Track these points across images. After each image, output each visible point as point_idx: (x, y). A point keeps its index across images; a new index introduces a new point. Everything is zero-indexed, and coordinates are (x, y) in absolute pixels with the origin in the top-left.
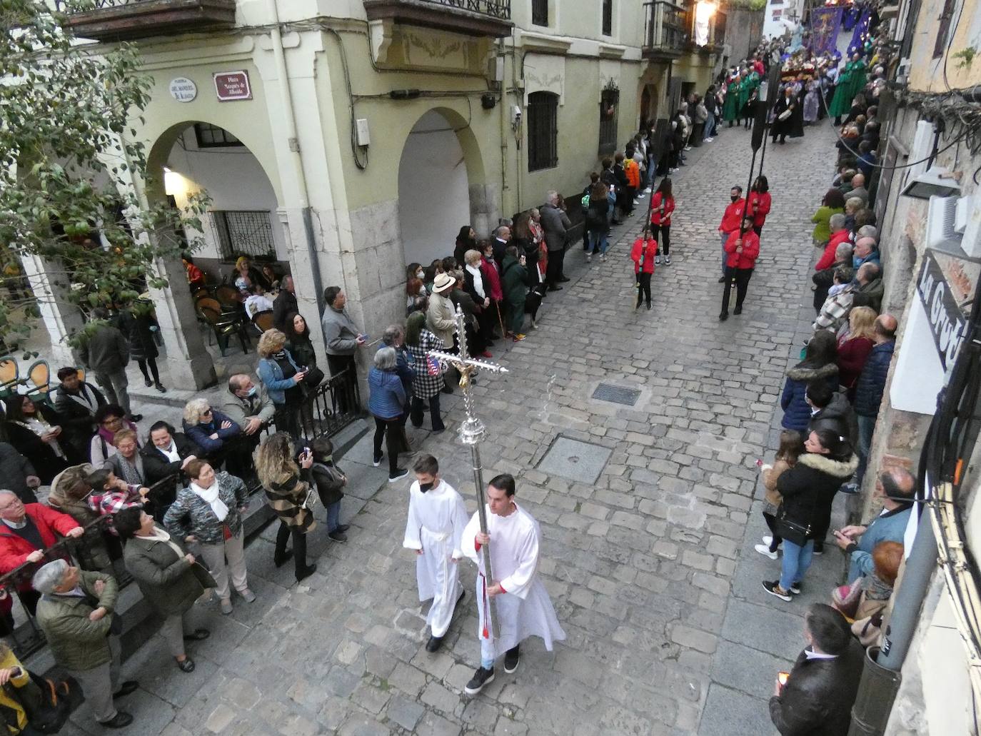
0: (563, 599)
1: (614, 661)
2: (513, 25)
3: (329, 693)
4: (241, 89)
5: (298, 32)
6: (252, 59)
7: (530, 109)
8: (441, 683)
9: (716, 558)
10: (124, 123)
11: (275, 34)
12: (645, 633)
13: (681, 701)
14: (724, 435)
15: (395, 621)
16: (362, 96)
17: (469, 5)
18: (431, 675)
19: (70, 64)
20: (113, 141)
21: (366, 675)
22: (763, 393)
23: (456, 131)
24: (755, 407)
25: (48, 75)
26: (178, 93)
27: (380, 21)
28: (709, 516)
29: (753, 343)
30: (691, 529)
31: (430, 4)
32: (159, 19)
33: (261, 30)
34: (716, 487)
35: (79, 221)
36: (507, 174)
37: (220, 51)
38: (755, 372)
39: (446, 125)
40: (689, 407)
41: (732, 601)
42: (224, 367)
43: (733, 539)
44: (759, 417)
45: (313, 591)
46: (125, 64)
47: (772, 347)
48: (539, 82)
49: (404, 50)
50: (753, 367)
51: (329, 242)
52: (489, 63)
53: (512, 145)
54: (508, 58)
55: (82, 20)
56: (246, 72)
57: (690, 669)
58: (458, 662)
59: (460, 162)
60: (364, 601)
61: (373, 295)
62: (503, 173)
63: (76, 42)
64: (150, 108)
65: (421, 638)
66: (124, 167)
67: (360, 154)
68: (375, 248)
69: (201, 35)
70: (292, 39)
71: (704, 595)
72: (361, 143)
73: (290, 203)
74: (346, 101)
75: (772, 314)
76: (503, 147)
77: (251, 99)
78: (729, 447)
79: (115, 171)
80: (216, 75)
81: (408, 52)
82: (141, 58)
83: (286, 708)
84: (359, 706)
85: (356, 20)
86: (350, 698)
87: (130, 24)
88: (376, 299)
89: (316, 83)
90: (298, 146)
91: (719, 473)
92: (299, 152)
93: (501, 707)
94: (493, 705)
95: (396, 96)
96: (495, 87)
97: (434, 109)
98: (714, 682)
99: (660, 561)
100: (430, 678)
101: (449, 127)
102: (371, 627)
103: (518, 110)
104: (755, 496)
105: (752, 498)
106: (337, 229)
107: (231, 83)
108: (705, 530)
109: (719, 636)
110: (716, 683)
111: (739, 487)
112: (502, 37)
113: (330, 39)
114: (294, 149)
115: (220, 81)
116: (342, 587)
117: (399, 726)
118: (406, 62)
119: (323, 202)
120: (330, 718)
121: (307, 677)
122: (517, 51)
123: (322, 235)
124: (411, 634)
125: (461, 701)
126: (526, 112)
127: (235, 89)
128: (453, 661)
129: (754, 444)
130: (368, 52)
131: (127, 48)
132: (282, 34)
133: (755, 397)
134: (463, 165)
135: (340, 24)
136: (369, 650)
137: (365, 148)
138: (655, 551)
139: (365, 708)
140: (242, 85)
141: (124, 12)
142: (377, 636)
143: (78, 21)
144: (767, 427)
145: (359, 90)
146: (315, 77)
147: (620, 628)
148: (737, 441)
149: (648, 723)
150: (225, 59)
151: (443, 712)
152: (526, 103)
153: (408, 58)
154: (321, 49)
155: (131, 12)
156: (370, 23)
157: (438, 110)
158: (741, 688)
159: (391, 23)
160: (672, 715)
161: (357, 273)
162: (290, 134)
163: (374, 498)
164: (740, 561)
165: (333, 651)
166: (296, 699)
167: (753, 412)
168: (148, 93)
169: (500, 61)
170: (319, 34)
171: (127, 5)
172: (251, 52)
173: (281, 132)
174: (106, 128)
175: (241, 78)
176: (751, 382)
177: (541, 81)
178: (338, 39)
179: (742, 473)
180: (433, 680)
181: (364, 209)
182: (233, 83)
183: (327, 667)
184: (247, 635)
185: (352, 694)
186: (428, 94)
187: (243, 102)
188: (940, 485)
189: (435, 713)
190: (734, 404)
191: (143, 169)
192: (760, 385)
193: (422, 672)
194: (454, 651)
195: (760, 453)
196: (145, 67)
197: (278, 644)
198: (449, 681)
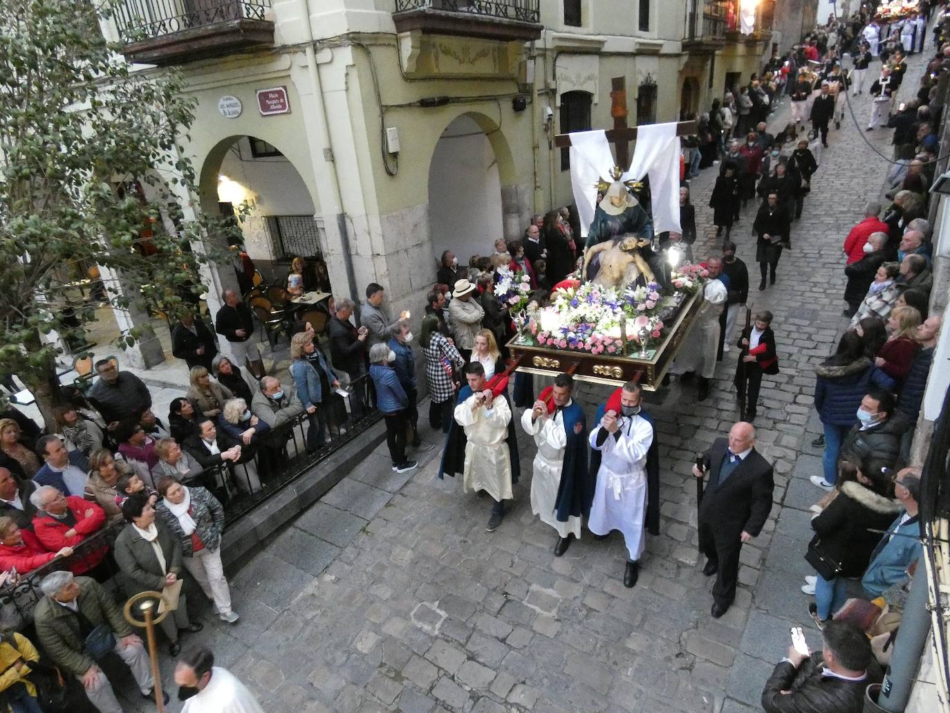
0: (578, 602)
1: (626, 668)
2: (542, 28)
3: (346, 680)
4: (281, 104)
5: (330, 48)
6: (289, 76)
7: (561, 108)
8: (453, 678)
10: (172, 141)
11: (309, 51)
12: (659, 641)
15: (412, 614)
16: (392, 106)
17: (496, 11)
18: (443, 669)
19: (130, 88)
20: (166, 158)
21: (382, 665)
22: (800, 394)
23: (487, 134)
24: (790, 408)
25: (111, 97)
26: (226, 110)
27: (409, 33)
29: (792, 341)
31: (456, 13)
32: (206, 43)
33: (298, 48)
36: (538, 174)
37: (261, 69)
38: (791, 371)
39: (478, 129)
40: (719, 407)
41: (753, 613)
42: (273, 362)
43: (759, 548)
44: (794, 419)
45: (338, 580)
46: (172, 88)
47: (812, 345)
48: (572, 82)
49: (433, 58)
50: (790, 367)
51: (362, 245)
52: (520, 69)
53: (544, 145)
54: (540, 61)
55: (140, 48)
56: (285, 88)
57: (703, 681)
58: (469, 659)
59: (493, 163)
60: (384, 592)
61: (403, 296)
62: (535, 173)
63: (137, 67)
64: (195, 125)
65: (436, 632)
66: (175, 181)
67: (390, 161)
69: (245, 56)
70: (325, 55)
72: (392, 150)
73: (326, 214)
74: (376, 111)
75: (814, 311)
76: (535, 148)
77: (289, 113)
79: (167, 185)
80: (259, 92)
81: (437, 59)
82: (186, 81)
83: (306, 692)
84: (373, 695)
85: (385, 33)
86: (365, 687)
87: (180, 49)
88: (407, 299)
89: (347, 95)
90: (332, 156)
92: (333, 161)
93: (509, 707)
94: (501, 704)
95: (425, 104)
96: (527, 90)
97: (466, 114)
98: (728, 697)
99: (679, 567)
100: (442, 672)
101: (480, 130)
102: (388, 619)
103: (550, 111)
104: (785, 503)
105: (782, 504)
106: (369, 234)
107: (272, 99)
109: (737, 648)
110: (732, 699)
112: (532, 40)
113: (360, 52)
114: (329, 158)
115: (263, 98)
116: (365, 578)
118: (436, 71)
119: (355, 208)
120: (346, 705)
121: (327, 664)
122: (548, 53)
123: (356, 239)
124: (427, 627)
125: (471, 697)
126: (558, 112)
127: (275, 105)
128: (465, 657)
129: (786, 447)
130: (396, 62)
131: (174, 72)
132: (315, 51)
133: (790, 397)
134: (495, 168)
135: (370, 39)
136: (386, 640)
137: (395, 155)
138: (675, 556)
139: (378, 698)
140: (282, 101)
141: (176, 38)
142: (395, 628)
143: (136, 48)
144: (801, 430)
145: (388, 101)
146: (347, 90)
147: (634, 633)
148: (768, 444)
150: (266, 77)
151: (452, 707)
152: (558, 103)
153: (437, 67)
154: (352, 64)
155: (181, 38)
156: (400, 35)
157: (469, 114)
159: (419, 34)
161: (389, 275)
162: (325, 145)
163: (400, 492)
164: (764, 571)
165: (353, 639)
167: (788, 413)
168: (192, 112)
169: (530, 64)
170: (350, 48)
171: (178, 31)
172: (289, 69)
173: (317, 144)
174: (156, 146)
175: (280, 93)
176: (787, 383)
177: (574, 79)
178: (368, 53)
180: (445, 675)
181: (394, 214)
182: (275, 99)
183: (346, 655)
184: (276, 619)
185: (368, 683)
186: (457, 100)
187: (283, 116)
188: (934, 521)
189: (445, 708)
190: (767, 406)
191: (192, 182)
192: (797, 385)
193: (435, 666)
194: (467, 647)
195: (794, 457)
196: (190, 89)
197: (303, 629)
198: (460, 676)
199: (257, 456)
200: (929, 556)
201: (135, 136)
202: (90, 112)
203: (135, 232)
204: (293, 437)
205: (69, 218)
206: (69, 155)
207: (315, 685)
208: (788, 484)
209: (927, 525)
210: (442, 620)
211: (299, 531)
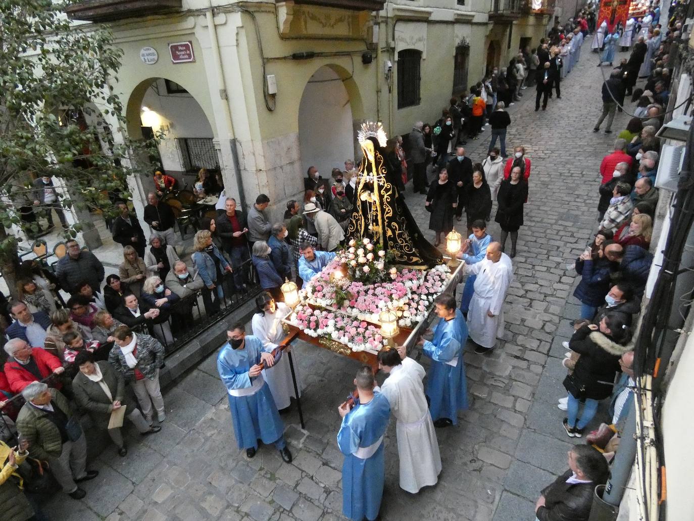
3: (236, 480)
4: (187, 54)
5: (225, 13)
6: (194, 33)
7: (398, 62)
8: (312, 478)
9: (516, 398)
10: (105, 82)
11: (209, 14)
12: (459, 451)
13: (480, 502)
14: (531, 307)
16: (271, 59)
18: (305, 472)
19: (71, 39)
20: (100, 94)
21: (261, 469)
22: (564, 275)
23: (343, 81)
24: (556, 286)
25: (57, 46)
26: (146, 58)
27: (284, 3)
28: (514, 367)
29: (560, 237)
30: (500, 376)
33: (199, 12)
34: (521, 346)
35: (67, 154)
36: (380, 111)
37: (172, 27)
38: (559, 260)
39: (336, 76)
41: (525, 431)
42: (183, 248)
43: (530, 385)
44: (559, 294)
46: (104, 41)
47: (573, 240)
48: (406, 42)
49: (303, 23)
50: (558, 256)
51: (248, 163)
52: (368, 31)
53: (385, 90)
54: (383, 26)
55: (79, 8)
56: (191, 42)
57: (489, 479)
58: (324, 464)
59: (347, 103)
61: (279, 201)
62: (378, 111)
63: (76, 23)
64: (121, 70)
65: (301, 446)
66: (107, 112)
67: (269, 101)
68: (281, 167)
69: (159, 17)
70: (221, 19)
71: (505, 426)
72: (271, 92)
73: (222, 139)
74: (260, 61)
75: (576, 216)
76: (378, 92)
77: (194, 61)
78: (534, 317)
79: (101, 115)
80: (171, 45)
81: (306, 22)
82: (116, 35)
83: (206, 489)
84: (255, 491)
85: (267, 3)
87: (111, 10)
88: (282, 203)
89: (238, 50)
90: (226, 95)
91: (525, 336)
92: (227, 99)
95: (296, 57)
96: (373, 48)
97: (327, 65)
98: (506, 490)
99: (474, 399)
100: (304, 474)
101: (338, 77)
103: (390, 64)
104: (550, 354)
105: (548, 355)
106: (254, 154)
108: (510, 378)
109: (512, 456)
110: (508, 491)
111: (539, 346)
112: (378, 10)
113: (247, 17)
114: (224, 97)
115: (174, 49)
117: (281, 507)
118: (305, 32)
119: (244, 135)
120: (235, 498)
121: (222, 468)
122: (389, 20)
123: (244, 158)
124: (294, 442)
125: (324, 491)
126: (396, 65)
127: (183, 55)
128: (321, 463)
129: (553, 314)
130: (275, 25)
131: (104, 29)
132: (214, 15)
133: (557, 279)
134: (348, 106)
135: (255, 6)
136: (265, 452)
137: (273, 96)
139: (258, 493)
140: (188, 52)
141: (107, 2)
143: (76, 9)
144: (564, 302)
145: (269, 54)
146: (237, 45)
148: (540, 311)
149: (455, 516)
150: (176, 33)
151: (311, 499)
152: (396, 58)
153: (306, 28)
154: (241, 26)
155: (110, 1)
156: (278, 4)
157: (331, 66)
158: (526, 496)
159: (292, 4)
160: (472, 512)
161: (269, 185)
162: (221, 87)
164: (533, 401)
166: (213, 483)
167: (555, 290)
168: (119, 60)
169: (376, 28)
170: (239, 14)
172: (194, 28)
173: (215, 85)
174: (91, 86)
175: (187, 46)
176: (555, 268)
177: (408, 41)
178: (253, 18)
179: (542, 336)
180: (306, 476)
181: (273, 140)
182: (182, 51)
183: (235, 462)
184: (184, 437)
185: (251, 482)
186: (320, 55)
187: (190, 64)
188: (643, 376)
189: (306, 499)
190: (541, 284)
191: (120, 113)
192: (562, 269)
193: (300, 469)
194: (322, 456)
195: (557, 321)
196: (117, 41)
197: (204, 444)
198: (317, 477)
199: (170, 318)
200: (638, 401)
201: (75, 78)
202: (40, 57)
203: (75, 152)
204: (197, 304)
205: (24, 140)
206: (24, 92)
207: (212, 483)
208: (553, 340)
209: (638, 379)
210: (305, 437)
211: (201, 373)
